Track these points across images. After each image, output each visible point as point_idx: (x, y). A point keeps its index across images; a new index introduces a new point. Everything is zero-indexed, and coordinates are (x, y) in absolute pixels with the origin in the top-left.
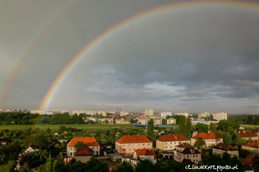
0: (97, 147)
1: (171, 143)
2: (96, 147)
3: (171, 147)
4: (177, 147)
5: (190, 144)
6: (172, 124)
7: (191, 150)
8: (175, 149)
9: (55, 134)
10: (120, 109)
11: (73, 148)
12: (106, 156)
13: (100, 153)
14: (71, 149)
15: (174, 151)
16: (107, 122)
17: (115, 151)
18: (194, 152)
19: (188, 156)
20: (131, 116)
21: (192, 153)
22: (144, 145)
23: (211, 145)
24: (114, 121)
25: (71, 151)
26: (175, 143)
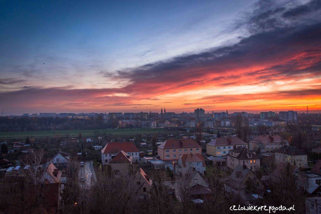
0: (136, 154)
1: (225, 147)
2: (134, 153)
3: (225, 152)
4: (230, 152)
5: (247, 148)
6: (227, 126)
7: (248, 155)
8: (228, 155)
9: (88, 140)
10: (165, 110)
11: (108, 155)
12: (147, 164)
13: (140, 159)
14: (106, 156)
15: (227, 156)
16: (148, 125)
17: (157, 157)
18: (251, 157)
19: (244, 162)
20: (178, 117)
21: (248, 158)
22: (192, 150)
23: (274, 150)
24: (157, 124)
25: (105, 158)
26: (229, 147)
